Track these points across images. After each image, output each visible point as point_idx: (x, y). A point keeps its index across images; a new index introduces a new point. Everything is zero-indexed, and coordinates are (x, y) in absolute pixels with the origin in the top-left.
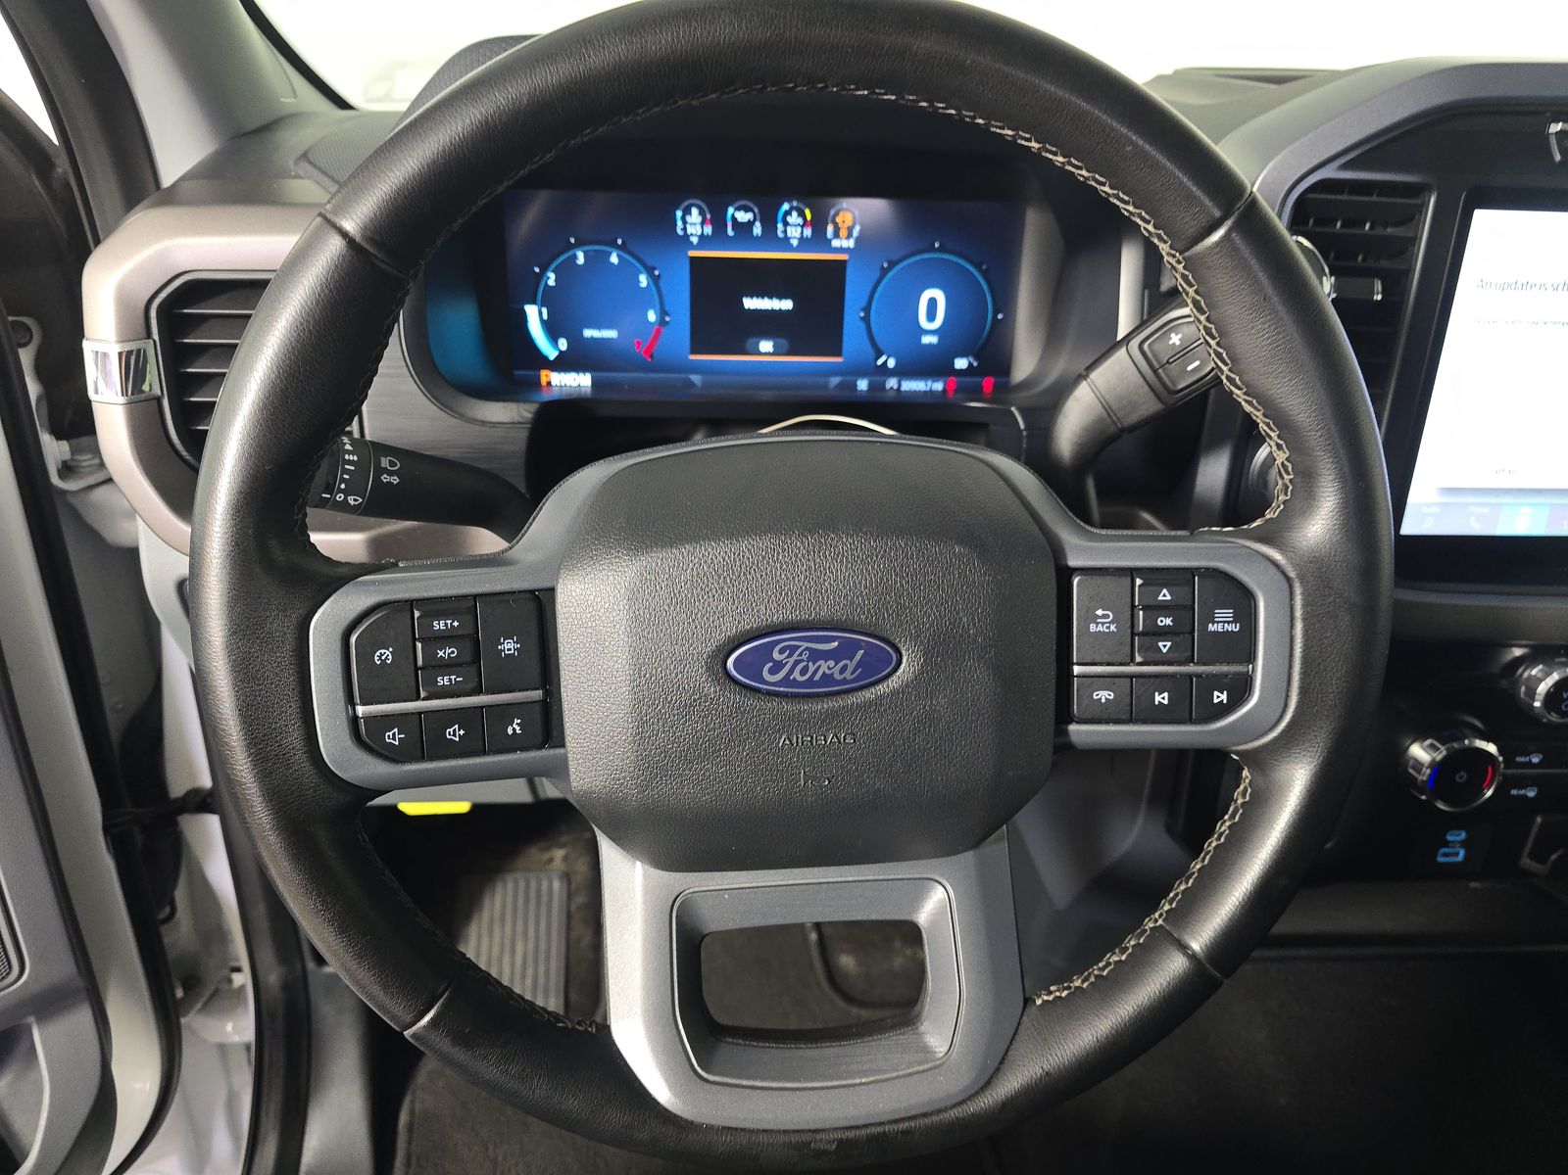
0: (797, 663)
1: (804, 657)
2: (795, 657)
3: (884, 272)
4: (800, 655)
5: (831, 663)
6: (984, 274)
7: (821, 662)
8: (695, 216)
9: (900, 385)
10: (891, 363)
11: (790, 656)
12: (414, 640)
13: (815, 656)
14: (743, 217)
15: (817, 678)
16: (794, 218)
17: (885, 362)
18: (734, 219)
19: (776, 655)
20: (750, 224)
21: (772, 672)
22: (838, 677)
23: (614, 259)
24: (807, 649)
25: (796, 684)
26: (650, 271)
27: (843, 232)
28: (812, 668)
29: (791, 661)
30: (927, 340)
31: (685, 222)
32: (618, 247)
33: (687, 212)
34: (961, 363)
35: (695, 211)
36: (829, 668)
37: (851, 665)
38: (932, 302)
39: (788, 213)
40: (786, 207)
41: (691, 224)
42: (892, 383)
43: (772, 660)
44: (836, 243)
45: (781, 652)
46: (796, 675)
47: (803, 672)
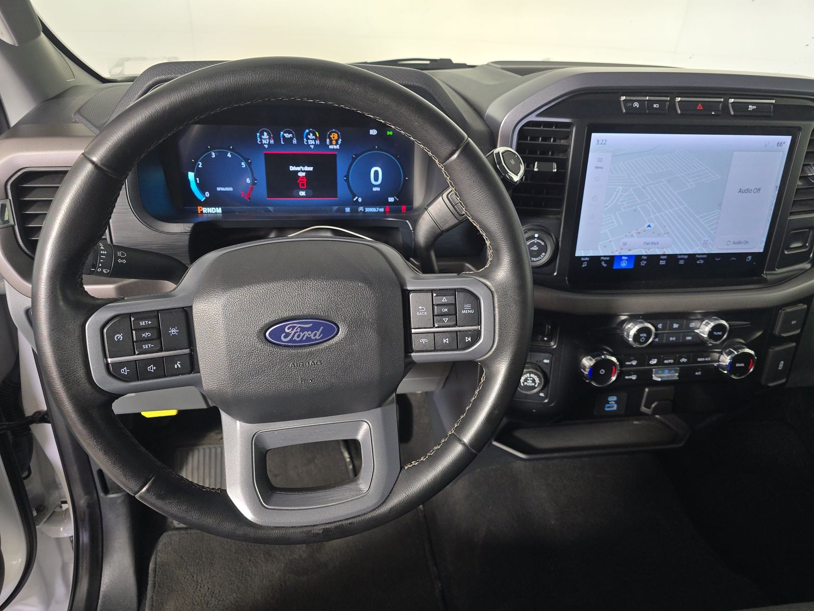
0: (295, 333)
1: (298, 330)
2: (295, 330)
3: (354, 159)
4: (297, 330)
5: (310, 332)
6: (398, 160)
7: (306, 332)
8: (265, 135)
9: (364, 210)
10: (360, 200)
11: (292, 330)
12: (132, 330)
13: (303, 330)
14: (287, 136)
15: (304, 339)
16: (311, 136)
17: (357, 199)
18: (284, 136)
19: (287, 330)
20: (291, 139)
21: (285, 337)
22: (313, 338)
23: (229, 155)
24: (299, 327)
25: (295, 341)
26: (246, 160)
27: (334, 142)
28: (302, 335)
29: (293, 332)
30: (375, 189)
31: (261, 138)
32: (230, 150)
33: (262, 134)
34: (391, 200)
35: (265, 134)
36: (309, 335)
37: (318, 333)
38: (376, 173)
39: (308, 134)
40: (307, 131)
41: (264, 139)
42: (361, 209)
43: (285, 332)
44: (331, 147)
45: (288, 329)
46: (295, 338)
47: (298, 336)
